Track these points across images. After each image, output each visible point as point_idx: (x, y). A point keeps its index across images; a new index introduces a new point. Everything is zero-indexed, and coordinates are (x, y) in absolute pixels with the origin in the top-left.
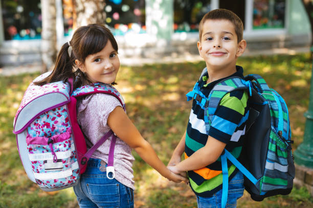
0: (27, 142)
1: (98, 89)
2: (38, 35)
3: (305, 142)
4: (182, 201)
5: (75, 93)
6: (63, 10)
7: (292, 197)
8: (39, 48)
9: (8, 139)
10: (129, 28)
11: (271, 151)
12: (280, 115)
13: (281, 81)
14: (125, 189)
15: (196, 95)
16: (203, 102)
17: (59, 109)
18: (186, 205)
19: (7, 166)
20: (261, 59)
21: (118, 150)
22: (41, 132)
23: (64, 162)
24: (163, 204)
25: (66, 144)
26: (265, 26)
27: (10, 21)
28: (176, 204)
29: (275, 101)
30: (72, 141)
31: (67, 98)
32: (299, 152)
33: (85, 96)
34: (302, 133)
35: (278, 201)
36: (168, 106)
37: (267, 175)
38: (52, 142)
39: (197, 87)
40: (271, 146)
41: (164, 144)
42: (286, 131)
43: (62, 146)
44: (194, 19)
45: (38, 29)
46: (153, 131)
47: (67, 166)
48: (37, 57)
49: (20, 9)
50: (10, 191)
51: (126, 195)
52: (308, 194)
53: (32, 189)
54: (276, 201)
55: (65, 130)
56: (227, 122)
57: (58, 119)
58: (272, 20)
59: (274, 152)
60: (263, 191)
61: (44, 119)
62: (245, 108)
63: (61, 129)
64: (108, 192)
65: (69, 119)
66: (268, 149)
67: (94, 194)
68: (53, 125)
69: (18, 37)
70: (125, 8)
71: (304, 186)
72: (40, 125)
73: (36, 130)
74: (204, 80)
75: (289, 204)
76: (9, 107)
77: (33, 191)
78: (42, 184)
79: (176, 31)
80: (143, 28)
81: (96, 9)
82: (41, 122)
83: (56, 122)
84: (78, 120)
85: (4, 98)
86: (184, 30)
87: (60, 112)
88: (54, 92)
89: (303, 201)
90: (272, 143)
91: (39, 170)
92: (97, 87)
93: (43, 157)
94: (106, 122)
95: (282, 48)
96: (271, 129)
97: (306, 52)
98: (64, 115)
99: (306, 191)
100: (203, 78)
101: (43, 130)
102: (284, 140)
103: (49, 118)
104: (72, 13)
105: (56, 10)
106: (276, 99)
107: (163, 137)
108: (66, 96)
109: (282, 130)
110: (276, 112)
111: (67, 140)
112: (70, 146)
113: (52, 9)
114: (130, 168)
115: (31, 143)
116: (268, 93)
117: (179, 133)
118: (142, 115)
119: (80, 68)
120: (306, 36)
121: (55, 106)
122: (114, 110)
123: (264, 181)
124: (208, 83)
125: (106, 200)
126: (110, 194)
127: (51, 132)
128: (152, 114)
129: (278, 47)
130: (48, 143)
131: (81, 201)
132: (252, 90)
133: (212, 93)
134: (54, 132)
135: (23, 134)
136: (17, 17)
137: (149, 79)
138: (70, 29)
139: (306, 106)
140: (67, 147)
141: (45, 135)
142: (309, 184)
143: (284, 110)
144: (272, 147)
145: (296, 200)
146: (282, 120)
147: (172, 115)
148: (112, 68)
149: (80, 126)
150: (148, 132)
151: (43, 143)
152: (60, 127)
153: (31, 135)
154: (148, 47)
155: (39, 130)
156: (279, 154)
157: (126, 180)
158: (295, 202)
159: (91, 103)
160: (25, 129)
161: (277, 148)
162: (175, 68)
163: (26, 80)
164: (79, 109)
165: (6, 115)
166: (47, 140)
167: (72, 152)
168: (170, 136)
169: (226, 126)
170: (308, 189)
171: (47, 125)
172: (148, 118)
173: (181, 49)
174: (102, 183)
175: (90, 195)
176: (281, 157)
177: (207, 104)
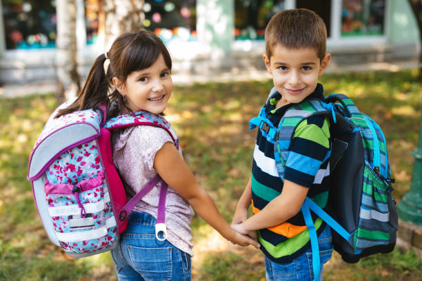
0: (45, 191)
1: (140, 121)
2: (52, 42)
3: (412, 190)
4: (247, 269)
5: (109, 125)
6: (86, 9)
7: (395, 265)
8: (54, 60)
9: (11, 183)
10: (174, 34)
11: (366, 194)
12: (376, 146)
13: (379, 107)
14: (180, 255)
15: (262, 123)
16: (272, 132)
17: (87, 146)
18: (252, 275)
19: (11, 220)
20: (352, 78)
21: (171, 200)
22: (64, 178)
23: (96, 217)
24: (221, 272)
25: (97, 192)
26: (357, 32)
27: (13, 23)
28: (239, 273)
29: (368, 128)
30: (106, 189)
31: (97, 130)
32: (405, 204)
33: (123, 128)
34: (408, 178)
35: (377, 270)
36: (228, 140)
37: (362, 227)
38: (78, 191)
39: (264, 112)
40: (366, 187)
41: (223, 191)
42: (384, 167)
43: (92, 196)
44: (261, 23)
45: (52, 35)
46: (207, 174)
47: (99, 223)
48: (50, 72)
49: (27, 7)
50: (15, 255)
51: (181, 262)
52: (417, 261)
53: (44, 251)
54: (374, 269)
55: (96, 173)
56: (307, 159)
57: (85, 159)
58: (368, 24)
59: (370, 195)
60: (358, 249)
61: (66, 160)
62: (329, 139)
63: (91, 172)
64: (157, 259)
65: (101, 159)
66: (362, 192)
67: (138, 261)
68: (79, 168)
69: (24, 45)
70: (169, 7)
71: (411, 249)
72: (61, 168)
73: (57, 175)
74: (272, 104)
75: (391, 274)
76: (13, 139)
77: (46, 254)
78: (68, 248)
79: (237, 38)
80: (194, 35)
81: (131, 9)
82: (62, 163)
83: (83, 164)
84: (115, 162)
85: (6, 128)
86: (248, 37)
87: (88, 149)
88: (78, 123)
89: (410, 271)
90: (367, 183)
91: (63, 229)
92: (139, 117)
93: (68, 211)
94: (152, 164)
95: (380, 62)
96: (365, 164)
97: (413, 68)
98: (94, 154)
99: (414, 256)
100: (271, 100)
101: (66, 175)
102: (382, 178)
103: (74, 158)
104: (98, 13)
105: (76, 8)
106: (369, 124)
107: (221, 182)
108: (95, 128)
109: (379, 165)
110: (370, 142)
111: (99, 188)
112: (102, 196)
113: (71, 8)
114: (187, 226)
115: (50, 192)
116: (358, 118)
117: (241, 177)
118: (191, 152)
119: (119, 90)
120: (413, 46)
121: (80, 142)
122: (163, 147)
123: (359, 235)
124: (278, 108)
125: (153, 268)
126: (159, 261)
127: (77, 177)
128: (205, 150)
129: (375, 61)
130: (73, 192)
131: (120, 271)
132: (336, 115)
133: (282, 121)
134: (81, 177)
135: (40, 180)
136: (22, 17)
137: (203, 103)
138: (94, 34)
139: (413, 141)
140: (99, 196)
141: (70, 181)
142: (418, 247)
143: (380, 139)
144: (368, 189)
145: (401, 269)
146: (379, 152)
147: (233, 153)
148: (162, 91)
149: (118, 170)
150: (201, 174)
151: (66, 192)
152: (88, 170)
153: (51, 181)
154: (200, 60)
155: (60, 174)
156: (377, 198)
157: (182, 242)
158: (398, 270)
159: (131, 138)
160: (43, 173)
161: (374, 189)
162: (236, 89)
163: (34, 103)
164: (116, 146)
165: (8, 151)
166: (71, 187)
167: (107, 204)
168: (230, 180)
169: (306, 163)
170: (416, 253)
171: (72, 167)
172: (200, 155)
173: (245, 62)
174: (149, 246)
175: (133, 261)
176: (380, 202)
177: (277, 137)
